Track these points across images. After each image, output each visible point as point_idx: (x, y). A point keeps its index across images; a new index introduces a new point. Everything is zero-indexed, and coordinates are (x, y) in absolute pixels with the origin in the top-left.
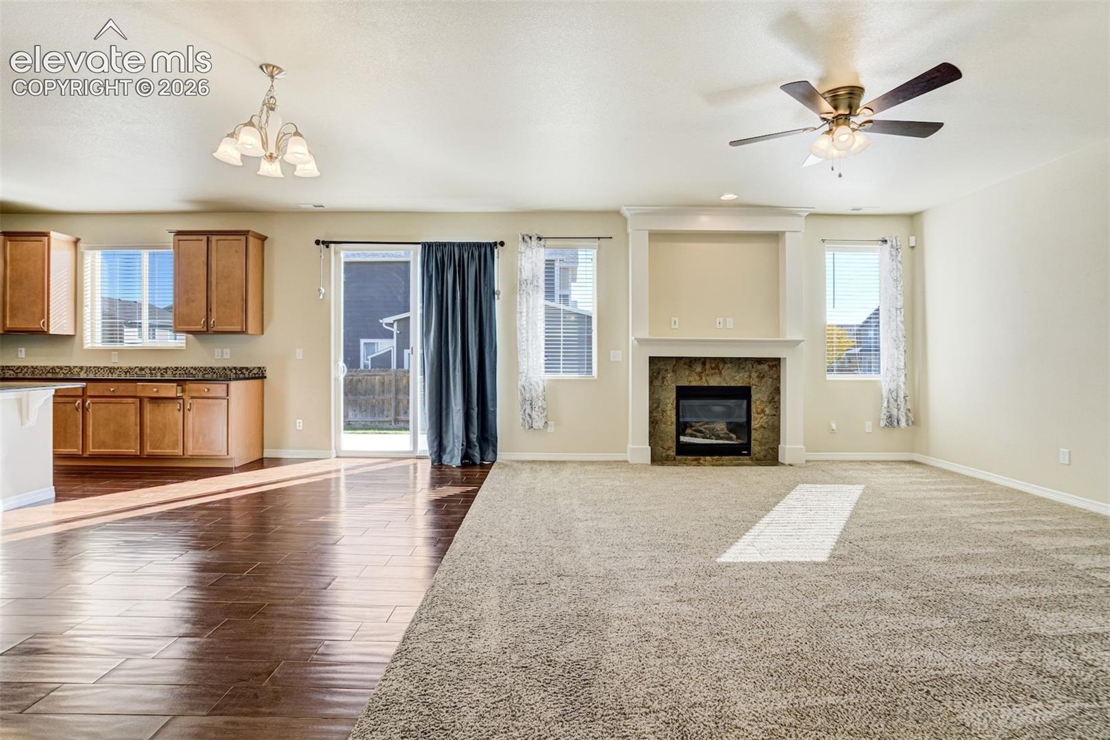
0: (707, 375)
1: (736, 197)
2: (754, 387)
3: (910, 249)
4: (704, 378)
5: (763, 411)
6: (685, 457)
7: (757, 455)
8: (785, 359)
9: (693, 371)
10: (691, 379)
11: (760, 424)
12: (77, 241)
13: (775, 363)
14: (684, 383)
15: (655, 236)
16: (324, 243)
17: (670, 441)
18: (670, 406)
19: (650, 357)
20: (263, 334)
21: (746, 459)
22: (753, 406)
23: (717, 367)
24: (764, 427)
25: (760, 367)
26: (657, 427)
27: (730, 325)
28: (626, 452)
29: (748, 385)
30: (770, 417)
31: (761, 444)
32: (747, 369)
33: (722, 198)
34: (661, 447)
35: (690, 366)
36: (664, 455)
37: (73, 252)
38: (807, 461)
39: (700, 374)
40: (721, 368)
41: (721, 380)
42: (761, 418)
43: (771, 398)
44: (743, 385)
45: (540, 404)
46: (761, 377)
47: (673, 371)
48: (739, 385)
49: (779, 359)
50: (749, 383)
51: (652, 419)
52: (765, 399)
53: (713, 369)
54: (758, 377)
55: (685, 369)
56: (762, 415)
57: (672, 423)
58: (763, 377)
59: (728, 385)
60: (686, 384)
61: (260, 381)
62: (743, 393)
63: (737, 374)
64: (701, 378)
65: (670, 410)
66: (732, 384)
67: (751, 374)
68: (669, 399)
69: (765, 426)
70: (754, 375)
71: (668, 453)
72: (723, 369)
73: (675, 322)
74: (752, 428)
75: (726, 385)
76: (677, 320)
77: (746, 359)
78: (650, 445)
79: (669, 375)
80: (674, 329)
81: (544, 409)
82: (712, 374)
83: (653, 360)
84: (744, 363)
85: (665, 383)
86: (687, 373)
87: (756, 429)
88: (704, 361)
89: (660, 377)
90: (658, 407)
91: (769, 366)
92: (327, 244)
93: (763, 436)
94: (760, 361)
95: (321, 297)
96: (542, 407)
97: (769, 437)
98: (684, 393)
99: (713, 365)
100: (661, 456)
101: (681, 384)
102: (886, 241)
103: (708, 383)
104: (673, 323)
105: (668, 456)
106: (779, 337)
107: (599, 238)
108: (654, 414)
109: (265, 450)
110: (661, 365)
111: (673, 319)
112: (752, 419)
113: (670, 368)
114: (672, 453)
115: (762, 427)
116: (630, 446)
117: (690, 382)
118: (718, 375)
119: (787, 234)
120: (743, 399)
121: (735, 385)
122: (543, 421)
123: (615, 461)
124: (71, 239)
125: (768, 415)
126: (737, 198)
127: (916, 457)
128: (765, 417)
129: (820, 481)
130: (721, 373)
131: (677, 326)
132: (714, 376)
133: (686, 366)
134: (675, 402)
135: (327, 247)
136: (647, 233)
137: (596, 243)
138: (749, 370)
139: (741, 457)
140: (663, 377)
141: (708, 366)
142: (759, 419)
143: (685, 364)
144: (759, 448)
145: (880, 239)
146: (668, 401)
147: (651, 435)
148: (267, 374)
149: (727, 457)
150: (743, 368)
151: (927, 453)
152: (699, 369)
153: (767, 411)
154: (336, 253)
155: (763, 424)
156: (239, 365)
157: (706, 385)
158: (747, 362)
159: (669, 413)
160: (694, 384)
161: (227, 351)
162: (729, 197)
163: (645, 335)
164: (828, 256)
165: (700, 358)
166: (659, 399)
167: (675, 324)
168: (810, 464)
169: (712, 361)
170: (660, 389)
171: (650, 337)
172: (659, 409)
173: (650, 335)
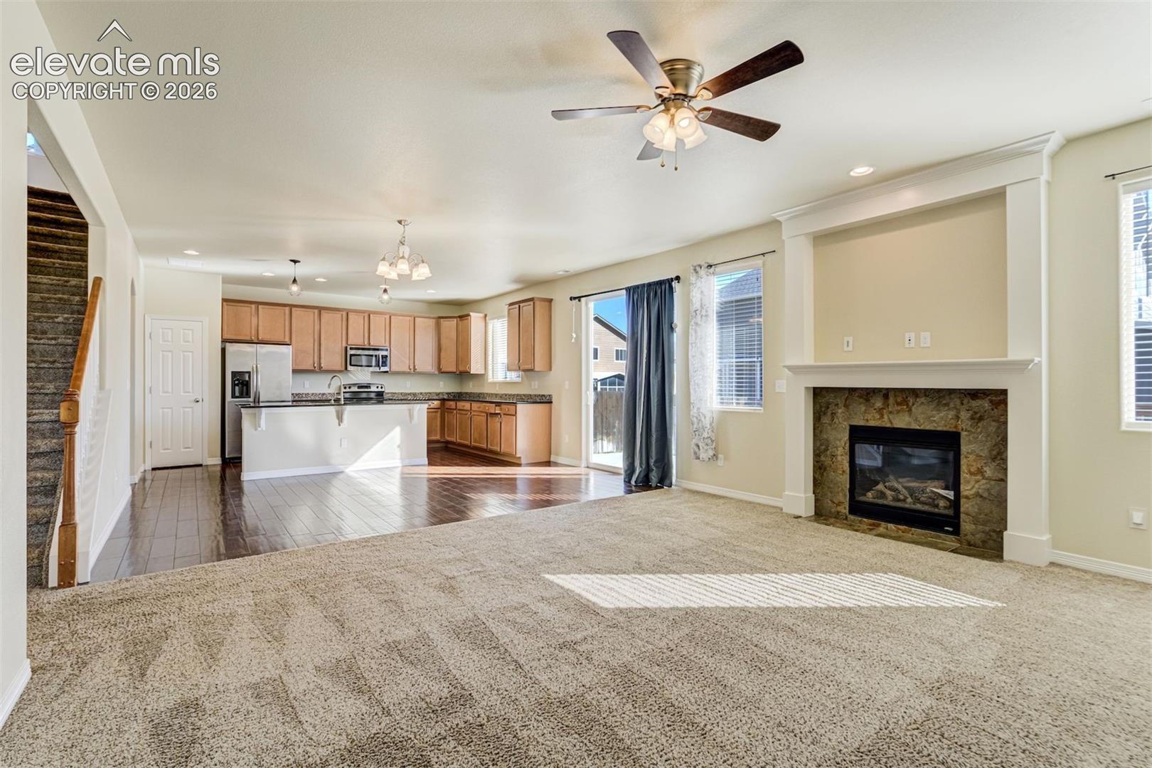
0: (891, 412)
2: (963, 434)
4: (886, 417)
5: (980, 472)
6: (860, 519)
7: (969, 537)
8: (1013, 391)
9: (872, 407)
10: (869, 417)
11: (974, 490)
12: (486, 316)
13: (998, 398)
14: (859, 421)
15: (823, 239)
16: (575, 298)
17: (841, 494)
18: (840, 449)
19: (811, 388)
20: (550, 369)
21: (951, 541)
22: (963, 462)
23: (905, 402)
24: (981, 497)
25: (974, 403)
26: (825, 474)
27: (926, 339)
29: (954, 430)
30: (993, 483)
31: (976, 521)
32: (952, 405)
33: (853, 175)
34: (831, 500)
35: (868, 400)
36: (833, 510)
37: (484, 324)
38: (1052, 564)
39: (880, 411)
40: (910, 404)
41: (911, 420)
42: (977, 481)
43: (994, 453)
44: (945, 429)
46: (977, 418)
47: (846, 406)
48: (939, 429)
49: (1004, 391)
50: (956, 427)
51: (820, 464)
52: (985, 453)
53: (899, 404)
54: (972, 418)
55: (861, 404)
56: (979, 477)
57: (844, 471)
58: (981, 419)
59: (922, 428)
60: (862, 423)
61: (548, 405)
62: (948, 442)
63: (934, 412)
64: (882, 416)
65: (842, 455)
66: (929, 427)
67: (959, 413)
68: (840, 440)
69: (985, 495)
70: (965, 415)
71: (839, 509)
72: (913, 405)
73: (848, 342)
74: (961, 495)
75: (918, 428)
76: (851, 339)
77: (951, 392)
78: (814, 493)
79: (840, 411)
80: (846, 352)
82: (898, 412)
83: (818, 393)
84: (947, 397)
85: (836, 420)
86: (864, 408)
87: (967, 497)
88: (886, 393)
89: (829, 413)
90: (826, 450)
91: (991, 401)
92: (579, 298)
93: (979, 509)
94: (974, 394)
95: (573, 340)
97: (991, 512)
98: (859, 435)
99: (899, 399)
100: (830, 512)
101: (855, 423)
103: (892, 423)
104: (851, 344)
105: (838, 512)
107: (763, 254)
108: (823, 458)
109: (552, 456)
110: (830, 398)
111: (846, 339)
112: (962, 481)
113: (840, 401)
114: (844, 509)
115: (978, 495)
117: (867, 420)
118: (907, 413)
119: (1008, 189)
120: (947, 450)
121: (932, 428)
124: (482, 315)
125: (989, 479)
128: (984, 481)
130: (910, 410)
131: (850, 348)
132: (901, 414)
133: (861, 400)
134: (848, 445)
135: (579, 301)
137: (761, 260)
138: (955, 408)
139: (942, 535)
140: (832, 413)
141: (891, 400)
142: (973, 483)
143: (861, 397)
144: (974, 527)
146: (838, 442)
147: (818, 483)
148: (553, 400)
149: (919, 531)
150: (946, 405)
152: (879, 404)
153: (989, 472)
154: (587, 304)
155: (980, 491)
156: (541, 393)
157: (888, 425)
158: (952, 396)
159: (839, 458)
160: (872, 423)
161: (536, 383)
162: (861, 171)
165: (880, 390)
166: (827, 440)
167: (848, 346)
168: (1056, 570)
169: (897, 394)
170: (829, 427)
171: (816, 364)
172: (828, 453)
173: (815, 361)
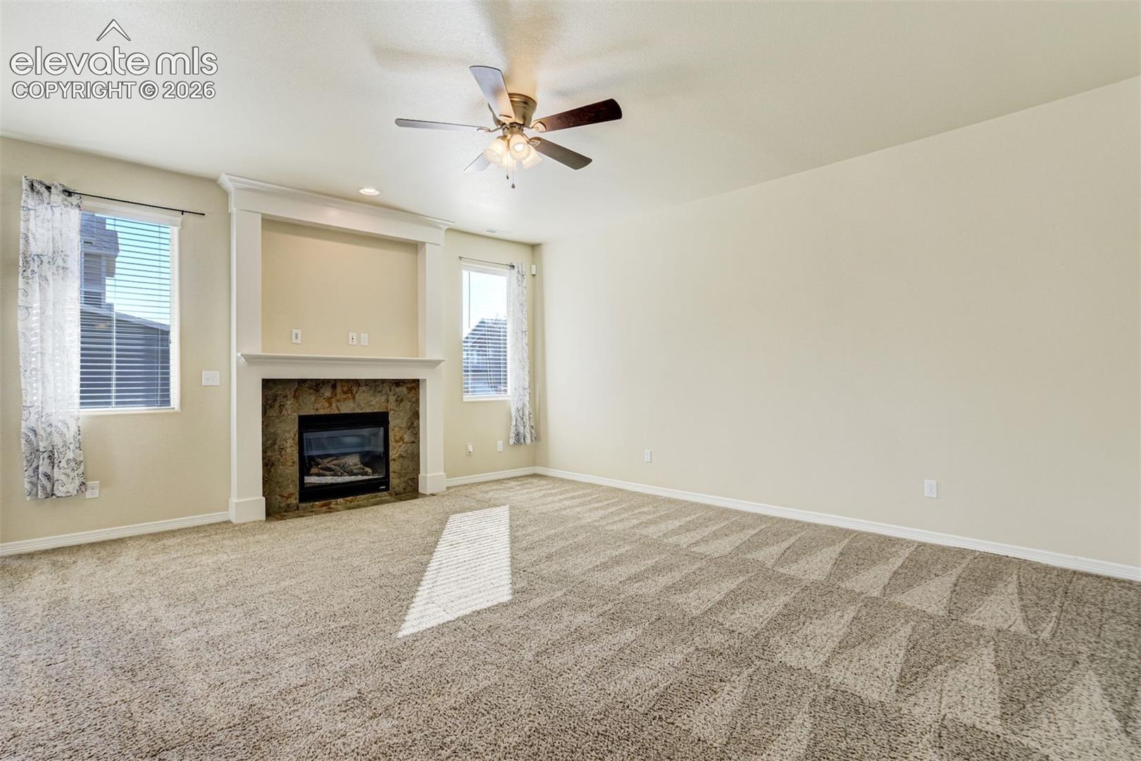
0: (338, 401)
1: (378, 193)
2: (391, 413)
3: (532, 277)
4: (334, 405)
5: (402, 439)
6: (311, 504)
7: (397, 489)
8: (425, 380)
9: (322, 397)
10: (318, 406)
11: (398, 453)
13: (414, 385)
14: (309, 411)
15: (270, 223)
17: (291, 486)
18: (290, 441)
19: (263, 380)
21: (384, 495)
22: (391, 434)
23: (350, 391)
24: (402, 457)
25: (398, 390)
26: (272, 470)
27: (365, 341)
28: (226, 509)
29: (386, 410)
30: (409, 445)
31: (400, 476)
32: (384, 392)
33: (361, 191)
34: (280, 495)
35: (317, 391)
36: (283, 505)
38: (448, 488)
39: (329, 400)
40: (354, 392)
41: (355, 406)
42: (400, 446)
43: (409, 424)
44: (380, 410)
45: (70, 455)
46: (399, 401)
47: (295, 397)
48: (375, 411)
49: (418, 380)
50: (387, 408)
51: (266, 461)
52: (404, 425)
53: (345, 393)
54: (397, 401)
55: (310, 394)
56: (401, 443)
57: (294, 463)
58: (402, 400)
59: (363, 411)
60: (312, 412)
62: (380, 420)
63: (372, 398)
64: (331, 405)
65: (291, 447)
66: (368, 410)
67: (388, 397)
68: (289, 432)
69: (404, 455)
70: (392, 399)
71: (289, 501)
72: (357, 393)
73: (296, 334)
74: (390, 458)
75: (360, 411)
76: (299, 332)
77: (383, 381)
78: (263, 495)
79: (289, 402)
80: (295, 344)
81: (78, 463)
82: (345, 399)
83: (267, 384)
84: (381, 386)
85: (284, 412)
86: (314, 399)
87: (394, 460)
88: (334, 384)
89: (277, 405)
90: (274, 443)
91: (407, 388)
93: (402, 466)
94: (398, 383)
96: (74, 460)
97: (408, 466)
98: (308, 424)
99: (345, 389)
100: (280, 507)
101: (301, 414)
102: (513, 266)
103: (339, 410)
104: (294, 337)
105: (288, 505)
106: (417, 357)
107: (183, 211)
108: (269, 454)
110: (278, 390)
111: (294, 331)
112: (390, 448)
113: (290, 394)
114: (294, 501)
115: (401, 456)
116: (234, 500)
117: (317, 409)
118: (351, 400)
119: (427, 244)
120: (380, 427)
121: (370, 411)
122: (77, 482)
123: (211, 525)
125: (407, 443)
126: (378, 195)
127: (539, 470)
128: (404, 445)
129: (469, 508)
130: (354, 397)
131: (299, 341)
132: (346, 401)
133: (311, 391)
134: (297, 435)
136: (260, 217)
137: (179, 218)
138: (386, 394)
139: (379, 494)
140: (281, 405)
141: (339, 390)
142: (397, 448)
143: (311, 388)
144: (398, 480)
145: (509, 264)
146: (287, 435)
147: (266, 481)
149: (362, 496)
150: (380, 392)
151: (546, 465)
152: (328, 394)
153: (406, 438)
155: (402, 453)
157: (337, 412)
158: (385, 385)
159: (289, 450)
160: (322, 412)
162: (369, 191)
163: (256, 350)
164: (465, 273)
165: (328, 381)
166: (275, 434)
167: (296, 338)
168: (451, 491)
169: (344, 384)
170: (277, 420)
171: (264, 354)
172: (276, 446)
173: (263, 351)
